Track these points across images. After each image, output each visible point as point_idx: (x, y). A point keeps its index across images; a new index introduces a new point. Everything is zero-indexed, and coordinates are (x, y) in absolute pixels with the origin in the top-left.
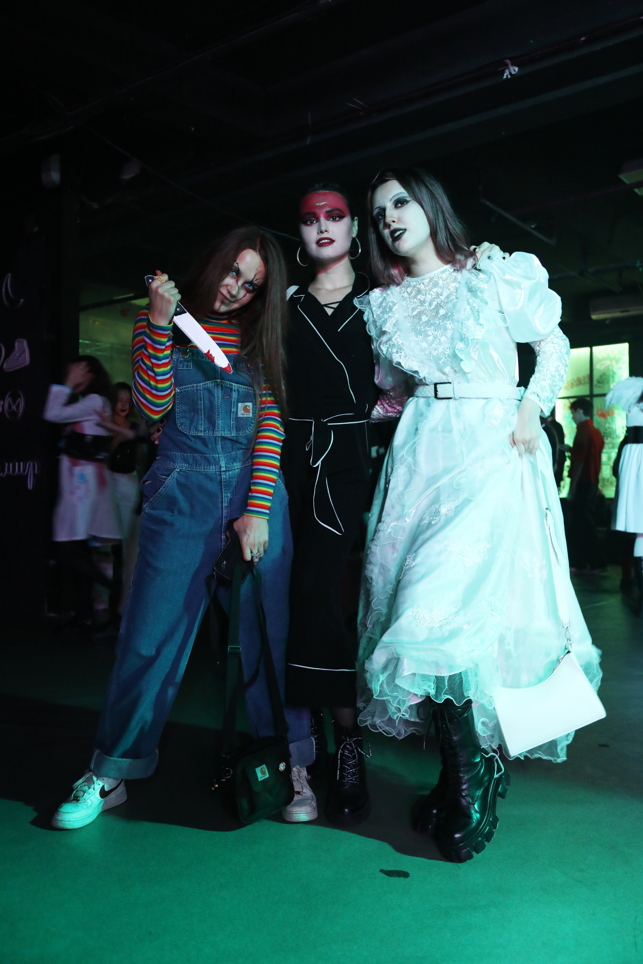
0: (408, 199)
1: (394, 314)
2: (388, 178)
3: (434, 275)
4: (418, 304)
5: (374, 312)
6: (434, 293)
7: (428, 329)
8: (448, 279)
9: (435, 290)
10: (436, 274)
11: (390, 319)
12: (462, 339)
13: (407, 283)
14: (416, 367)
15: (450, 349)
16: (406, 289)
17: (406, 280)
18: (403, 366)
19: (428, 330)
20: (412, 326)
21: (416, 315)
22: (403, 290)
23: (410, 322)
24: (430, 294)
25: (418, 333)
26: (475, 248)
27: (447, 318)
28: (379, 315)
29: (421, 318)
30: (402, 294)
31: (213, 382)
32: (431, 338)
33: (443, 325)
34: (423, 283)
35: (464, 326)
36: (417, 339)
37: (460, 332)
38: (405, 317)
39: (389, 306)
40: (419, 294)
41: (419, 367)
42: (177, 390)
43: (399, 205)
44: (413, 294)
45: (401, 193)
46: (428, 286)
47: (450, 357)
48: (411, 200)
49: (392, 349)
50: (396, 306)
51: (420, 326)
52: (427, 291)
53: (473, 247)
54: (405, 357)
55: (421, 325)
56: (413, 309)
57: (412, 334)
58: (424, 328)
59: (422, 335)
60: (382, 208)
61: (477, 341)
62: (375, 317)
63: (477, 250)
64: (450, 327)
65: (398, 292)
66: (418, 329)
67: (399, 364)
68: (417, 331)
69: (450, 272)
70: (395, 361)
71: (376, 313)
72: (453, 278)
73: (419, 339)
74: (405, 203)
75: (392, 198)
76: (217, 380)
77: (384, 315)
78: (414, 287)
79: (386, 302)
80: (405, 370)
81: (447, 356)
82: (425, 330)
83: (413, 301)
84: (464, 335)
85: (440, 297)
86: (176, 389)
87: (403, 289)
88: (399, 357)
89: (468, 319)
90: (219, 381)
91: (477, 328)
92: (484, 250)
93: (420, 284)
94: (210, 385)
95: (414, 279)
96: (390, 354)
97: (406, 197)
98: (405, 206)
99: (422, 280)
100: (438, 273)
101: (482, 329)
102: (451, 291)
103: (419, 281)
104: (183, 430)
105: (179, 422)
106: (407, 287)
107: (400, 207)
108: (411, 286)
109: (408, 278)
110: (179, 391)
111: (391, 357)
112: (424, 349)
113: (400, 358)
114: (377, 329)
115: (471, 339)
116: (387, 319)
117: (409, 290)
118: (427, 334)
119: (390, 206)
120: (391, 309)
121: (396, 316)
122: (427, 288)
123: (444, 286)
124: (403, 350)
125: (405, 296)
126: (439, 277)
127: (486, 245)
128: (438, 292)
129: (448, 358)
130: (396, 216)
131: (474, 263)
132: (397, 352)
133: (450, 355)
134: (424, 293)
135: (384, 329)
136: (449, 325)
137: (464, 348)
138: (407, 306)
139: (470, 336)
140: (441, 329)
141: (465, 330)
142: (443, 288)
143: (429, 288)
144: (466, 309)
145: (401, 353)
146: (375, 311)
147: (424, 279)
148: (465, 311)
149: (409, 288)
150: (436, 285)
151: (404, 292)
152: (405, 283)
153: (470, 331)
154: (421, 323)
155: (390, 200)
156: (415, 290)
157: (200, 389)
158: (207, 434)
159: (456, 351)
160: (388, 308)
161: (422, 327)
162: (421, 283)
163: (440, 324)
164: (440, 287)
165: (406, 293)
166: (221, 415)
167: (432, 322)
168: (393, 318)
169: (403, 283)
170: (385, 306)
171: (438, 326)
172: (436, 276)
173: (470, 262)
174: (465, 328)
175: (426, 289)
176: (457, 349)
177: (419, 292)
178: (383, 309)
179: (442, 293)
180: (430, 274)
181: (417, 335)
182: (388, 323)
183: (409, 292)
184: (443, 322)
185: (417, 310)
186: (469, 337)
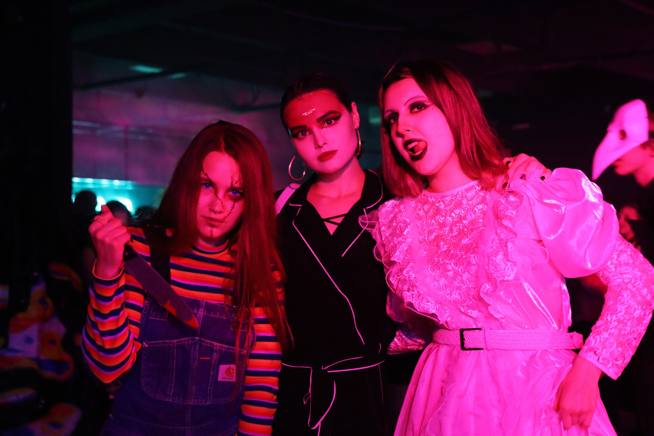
0: (428, 103)
1: (405, 239)
2: (404, 76)
3: (458, 192)
4: (437, 227)
5: (383, 233)
6: (456, 215)
7: (448, 262)
8: (474, 199)
9: (457, 211)
10: (459, 191)
11: (400, 246)
12: (490, 278)
13: (424, 197)
14: (432, 309)
15: (474, 289)
16: (423, 206)
17: (423, 194)
18: (416, 308)
19: (447, 264)
20: (429, 256)
21: (434, 240)
22: (419, 206)
23: (426, 249)
24: (451, 216)
25: (436, 266)
26: (508, 161)
27: (471, 250)
28: (388, 238)
29: (439, 246)
30: (417, 211)
31: (190, 340)
32: (451, 273)
33: (466, 258)
34: (443, 202)
35: (491, 262)
36: (433, 274)
37: (487, 269)
38: (421, 242)
39: (400, 226)
40: (437, 215)
41: (437, 309)
42: (145, 345)
43: (416, 110)
44: (431, 212)
45: (418, 97)
46: (450, 206)
47: (475, 298)
48: (431, 105)
49: (402, 286)
50: (408, 227)
51: (438, 257)
52: (447, 212)
53: (506, 159)
54: (418, 297)
55: (440, 255)
56: (430, 233)
57: (428, 267)
58: (443, 260)
59: (440, 268)
60: (395, 112)
61: (507, 283)
62: (383, 239)
63: (510, 165)
64: (474, 262)
65: (412, 207)
66: (435, 260)
67: (411, 304)
68: (434, 264)
69: (477, 190)
70: (406, 301)
71: (385, 235)
72: (480, 199)
73: (436, 274)
74: (423, 108)
75: (407, 102)
76: (195, 338)
77: (393, 238)
78: (433, 204)
79: (396, 221)
80: (418, 312)
81: (472, 298)
82: (444, 263)
83: (431, 222)
84: (490, 275)
85: (464, 221)
86: (144, 343)
87: (419, 204)
88: (411, 296)
89: (497, 254)
90: (198, 338)
91: (508, 265)
92: (520, 165)
93: (440, 202)
94: (185, 343)
95: (432, 194)
96: (400, 292)
97: (425, 101)
98: (423, 112)
99: (443, 197)
100: (462, 191)
101: (514, 266)
102: (476, 215)
103: (438, 197)
104: (148, 391)
105: (144, 381)
106: (424, 204)
107: (417, 112)
108: (429, 203)
109: (426, 191)
110: (147, 346)
111: (402, 295)
112: (443, 287)
113: (413, 297)
114: (385, 256)
115: (500, 281)
116: (396, 245)
117: (426, 207)
118: (446, 268)
119: (403, 110)
120: (402, 232)
121: (409, 240)
122: (448, 208)
123: (468, 207)
124: (416, 287)
125: (421, 214)
126: (464, 195)
127: (523, 157)
128: (462, 214)
129: (473, 300)
130: (411, 124)
131: (505, 181)
132: (408, 290)
133: (475, 296)
134: (444, 214)
135: (392, 259)
136: (474, 260)
137: (491, 292)
138: (422, 227)
139: (498, 277)
140: (463, 264)
141: (493, 268)
142: (468, 210)
143: (450, 208)
144: (494, 239)
145: (413, 291)
146: (384, 231)
147: (445, 197)
148: (493, 243)
149: (426, 205)
150: (459, 205)
151: (420, 210)
152: (421, 197)
153: (499, 270)
154: (440, 252)
155: (404, 104)
156: (434, 209)
157: (173, 346)
158: (176, 400)
159: (482, 295)
160: (398, 229)
161: (441, 259)
162: (441, 200)
163: (462, 257)
164: (463, 208)
165: (422, 211)
166: (195, 380)
167: (452, 252)
168: (403, 244)
169: (419, 197)
170: (395, 226)
171: (459, 259)
172: (460, 194)
173: (500, 180)
174: (492, 267)
175: (446, 209)
176: (482, 292)
177: (438, 211)
178: (392, 230)
179: (465, 216)
180: (452, 191)
181: (433, 268)
182: (398, 251)
183: (426, 209)
184: (466, 254)
185: (435, 234)
186: (497, 279)
